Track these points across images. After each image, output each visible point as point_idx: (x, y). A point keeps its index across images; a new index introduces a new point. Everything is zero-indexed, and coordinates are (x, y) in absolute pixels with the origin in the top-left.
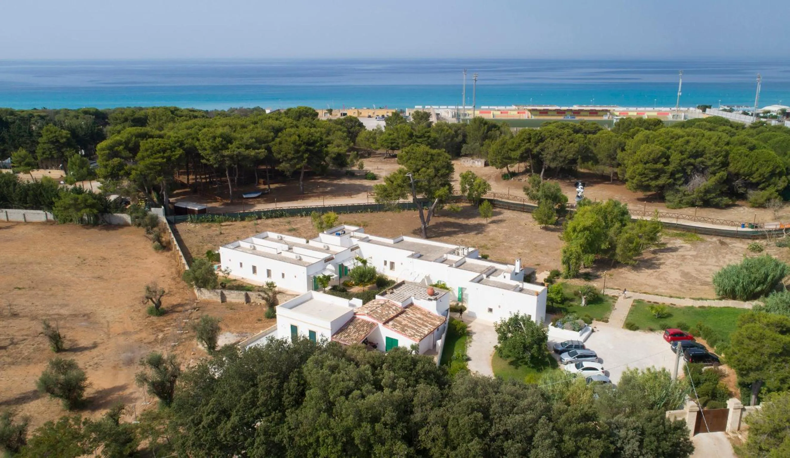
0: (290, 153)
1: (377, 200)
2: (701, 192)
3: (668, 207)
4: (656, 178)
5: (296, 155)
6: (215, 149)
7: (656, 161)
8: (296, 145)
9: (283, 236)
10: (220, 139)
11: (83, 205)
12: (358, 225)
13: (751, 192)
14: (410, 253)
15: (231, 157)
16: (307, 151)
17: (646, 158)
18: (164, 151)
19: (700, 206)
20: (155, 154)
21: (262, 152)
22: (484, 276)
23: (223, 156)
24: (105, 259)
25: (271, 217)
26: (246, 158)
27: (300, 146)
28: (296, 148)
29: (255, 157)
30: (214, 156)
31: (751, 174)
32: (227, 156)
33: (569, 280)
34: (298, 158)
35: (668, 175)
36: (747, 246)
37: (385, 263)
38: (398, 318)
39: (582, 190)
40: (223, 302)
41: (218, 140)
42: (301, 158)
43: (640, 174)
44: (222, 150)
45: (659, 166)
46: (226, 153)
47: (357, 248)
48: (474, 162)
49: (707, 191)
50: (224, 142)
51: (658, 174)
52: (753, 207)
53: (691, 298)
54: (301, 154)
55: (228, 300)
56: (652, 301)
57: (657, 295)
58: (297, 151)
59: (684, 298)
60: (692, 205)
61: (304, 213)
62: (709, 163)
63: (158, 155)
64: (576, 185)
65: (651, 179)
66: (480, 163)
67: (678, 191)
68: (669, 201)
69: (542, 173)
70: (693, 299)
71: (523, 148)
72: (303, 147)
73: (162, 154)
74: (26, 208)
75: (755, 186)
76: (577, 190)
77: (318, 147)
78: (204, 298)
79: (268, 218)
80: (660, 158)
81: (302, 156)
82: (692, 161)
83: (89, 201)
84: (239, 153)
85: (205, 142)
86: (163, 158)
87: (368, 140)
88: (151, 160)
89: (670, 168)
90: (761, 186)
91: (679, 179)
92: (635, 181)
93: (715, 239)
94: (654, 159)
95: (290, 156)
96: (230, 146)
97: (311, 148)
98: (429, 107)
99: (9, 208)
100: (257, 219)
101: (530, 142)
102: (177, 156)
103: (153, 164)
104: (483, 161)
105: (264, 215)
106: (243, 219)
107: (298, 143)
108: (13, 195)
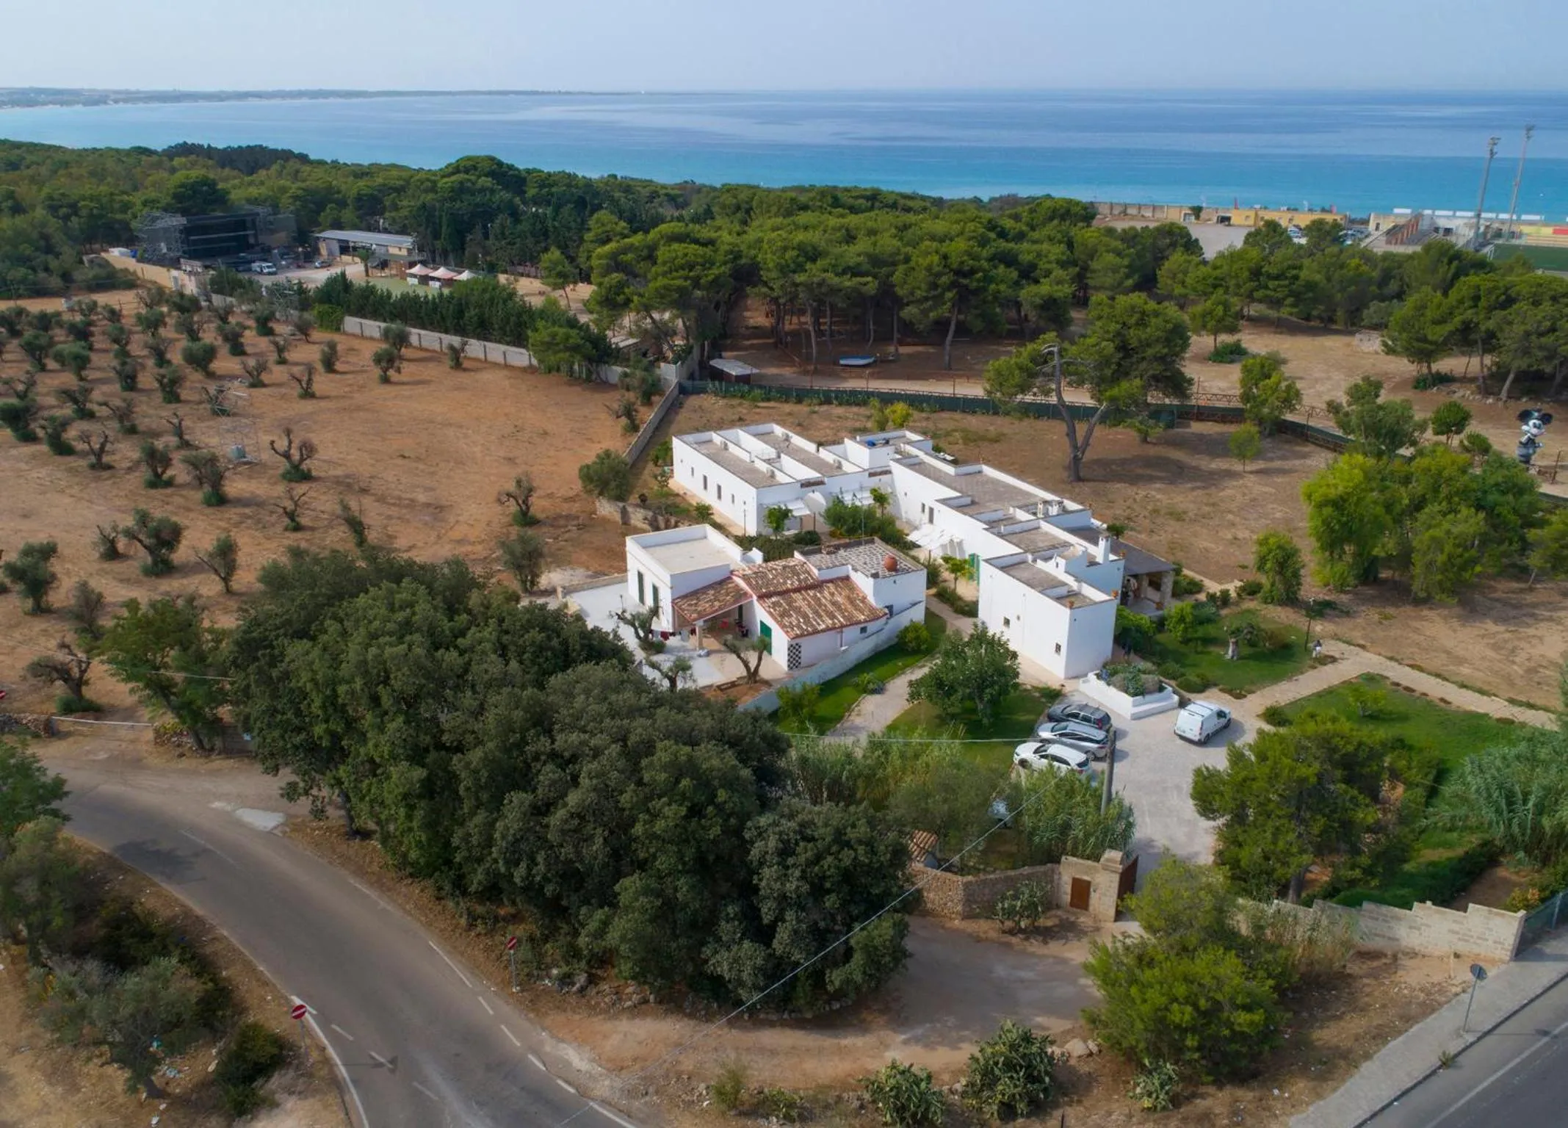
0: (919, 288)
1: (989, 393)
5: (933, 293)
6: (784, 270)
8: (933, 274)
9: (791, 434)
10: (795, 253)
11: (561, 346)
12: (924, 433)
14: (951, 493)
15: (808, 287)
16: (954, 285)
18: (691, 268)
20: (677, 271)
21: (870, 285)
22: (1030, 557)
23: (796, 285)
24: (546, 433)
25: (849, 404)
26: (834, 291)
27: (939, 275)
28: (931, 279)
29: (855, 290)
30: (781, 282)
32: (801, 284)
33: (1270, 606)
34: (934, 297)
37: (923, 508)
38: (794, 596)
39: (1535, 431)
40: (624, 523)
41: (790, 254)
42: (938, 300)
44: (794, 272)
46: (800, 278)
47: (889, 472)
50: (801, 259)
54: (940, 290)
55: (632, 522)
56: (1405, 683)
58: (934, 286)
59: (1491, 695)
63: (681, 273)
64: (1524, 417)
69: (1508, 383)
71: (1457, 320)
72: (944, 280)
73: (686, 272)
74: (508, 344)
76: (1525, 428)
77: (978, 281)
78: (603, 513)
81: (942, 296)
83: (571, 341)
84: (824, 280)
85: (769, 256)
86: (686, 278)
88: (666, 281)
95: (919, 293)
96: (808, 266)
97: (965, 281)
99: (490, 341)
100: (821, 404)
101: (1476, 306)
102: (710, 278)
103: (665, 287)
105: (836, 398)
106: (799, 401)
107: (936, 269)
108: (494, 320)
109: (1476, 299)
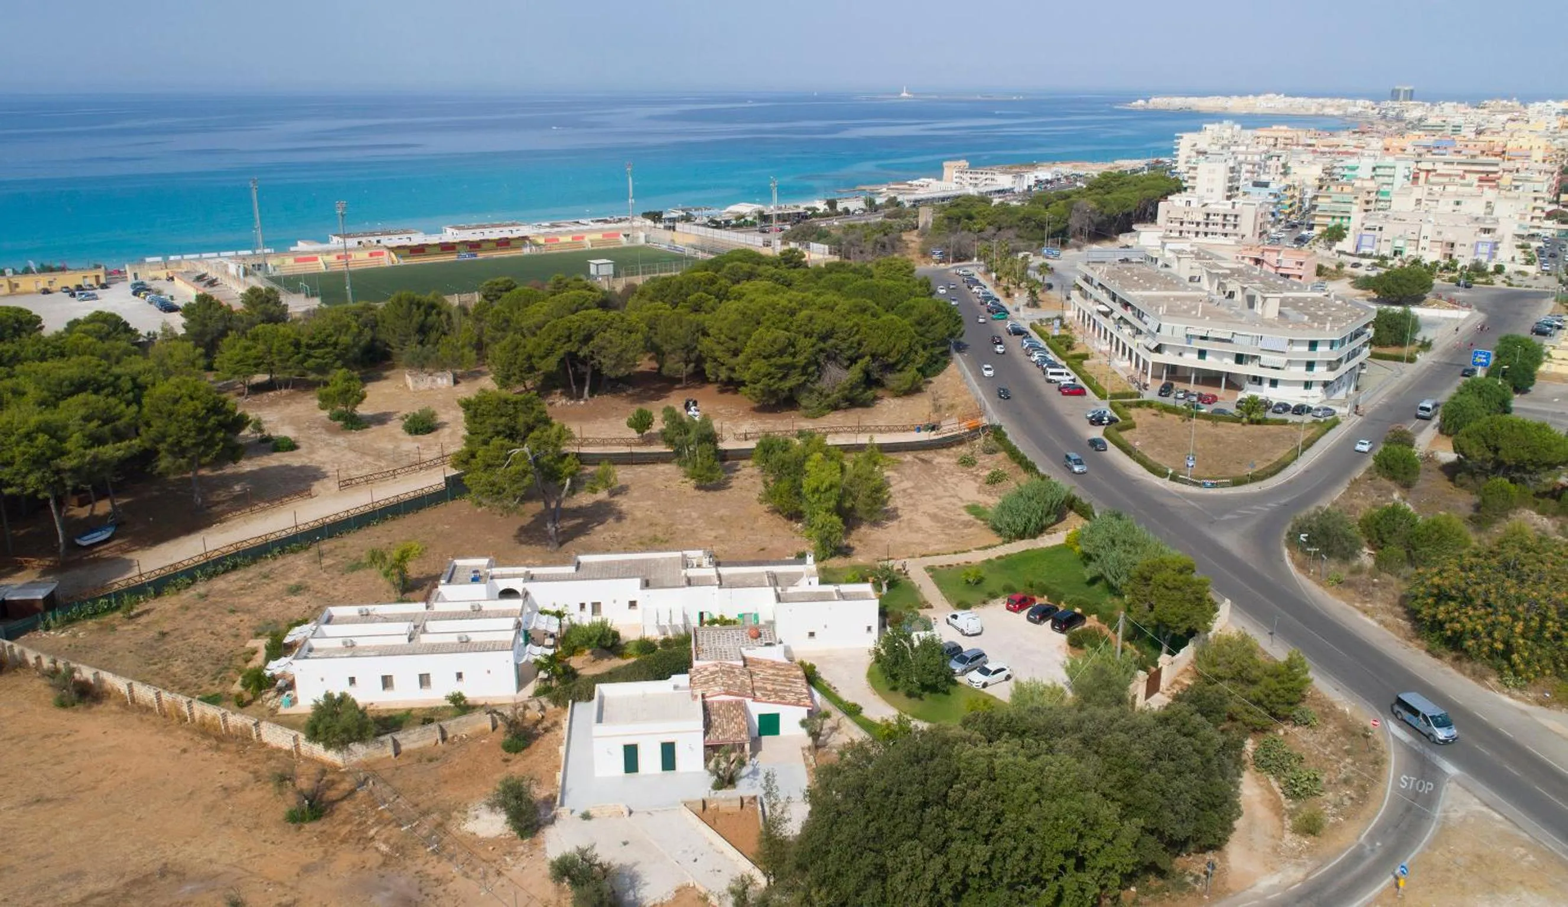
0: (186, 437)
2: (845, 389)
3: (807, 417)
4: (784, 377)
6: (38, 461)
7: (781, 352)
8: (198, 419)
9: (368, 608)
10: (44, 436)
13: (889, 376)
15: (75, 471)
17: (769, 350)
19: (845, 409)
22: (779, 589)
23: (58, 472)
25: (218, 575)
27: (205, 418)
28: (198, 424)
30: (36, 475)
31: (887, 354)
32: (67, 470)
35: (799, 370)
36: (955, 460)
37: (582, 606)
38: (756, 684)
40: (396, 755)
41: (40, 439)
43: (765, 375)
44: (52, 458)
45: (787, 359)
46: (63, 463)
48: (434, 381)
49: (853, 388)
50: (53, 442)
51: (787, 370)
52: (897, 396)
53: (976, 549)
54: (209, 432)
55: (403, 748)
57: (938, 554)
59: (969, 551)
60: (835, 408)
61: (276, 551)
62: (844, 346)
65: (781, 379)
66: (445, 381)
67: (811, 391)
68: (806, 408)
70: (980, 549)
72: (212, 421)
75: (890, 368)
78: (355, 759)
79: (210, 577)
80: (787, 347)
81: (211, 438)
82: (821, 345)
87: (193, 364)
89: (801, 360)
90: (899, 367)
91: (812, 374)
92: (759, 386)
93: (909, 457)
94: (779, 351)
96: (67, 447)
98: (179, 257)
100: (189, 586)
104: (451, 376)
106: (158, 593)
107: (202, 414)
109: (569, 338)
